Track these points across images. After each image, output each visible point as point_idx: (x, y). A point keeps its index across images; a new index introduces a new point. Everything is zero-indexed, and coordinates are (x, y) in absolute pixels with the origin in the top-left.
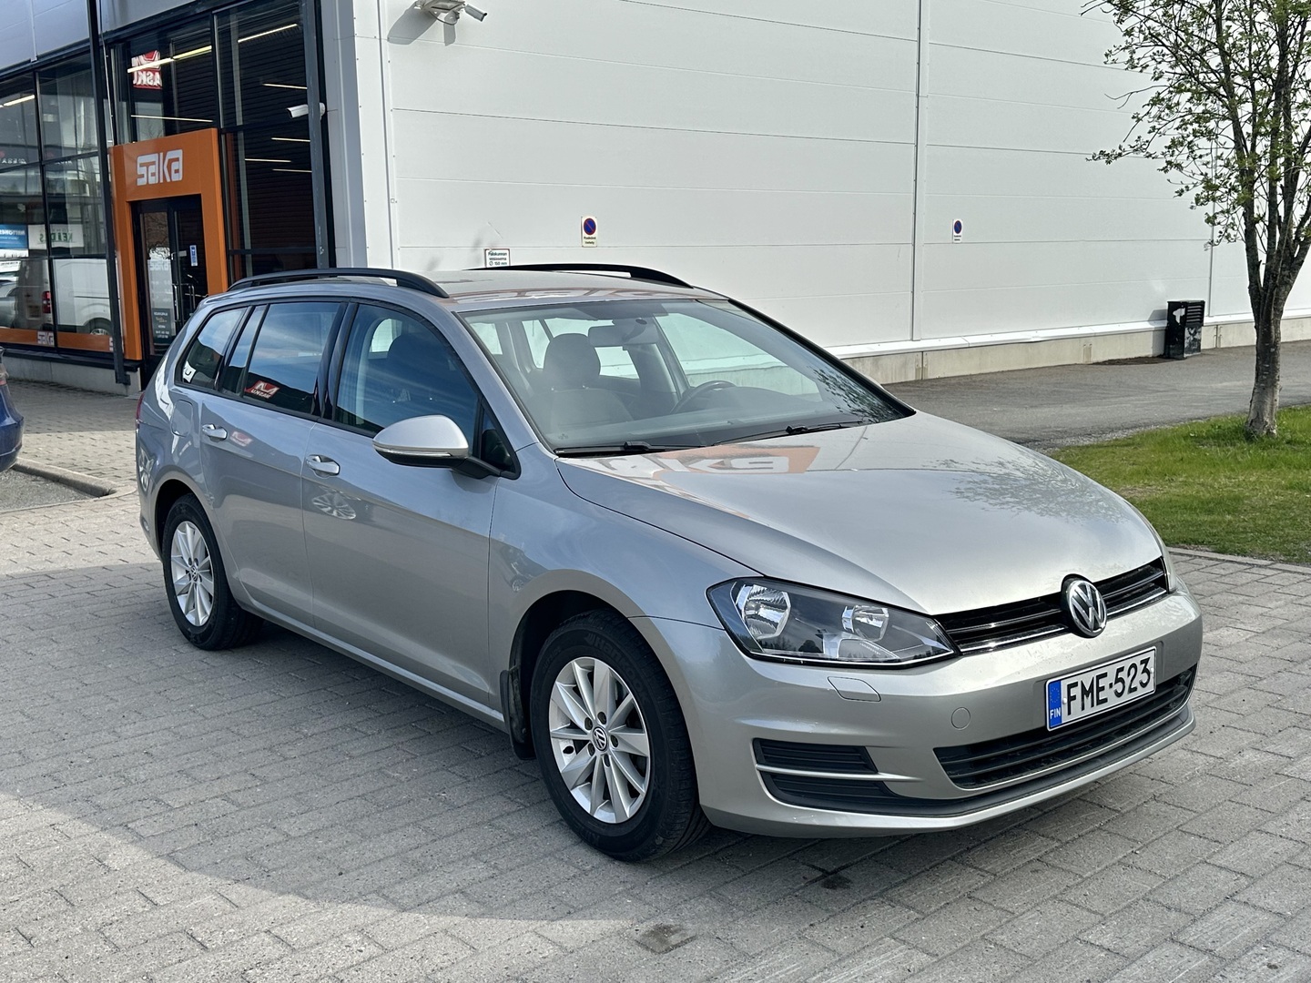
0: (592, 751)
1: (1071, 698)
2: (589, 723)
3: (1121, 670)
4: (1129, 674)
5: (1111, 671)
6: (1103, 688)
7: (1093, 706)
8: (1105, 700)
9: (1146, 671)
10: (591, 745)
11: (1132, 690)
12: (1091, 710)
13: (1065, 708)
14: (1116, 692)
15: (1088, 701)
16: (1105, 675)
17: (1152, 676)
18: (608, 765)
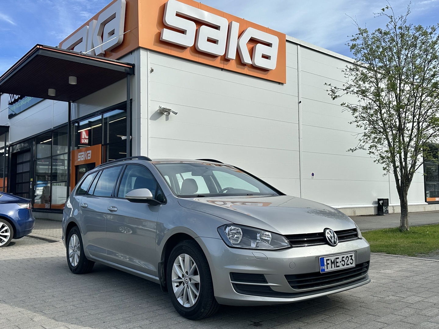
0: (184, 284)
1: (328, 264)
2: (183, 276)
3: (343, 257)
4: (346, 259)
5: (340, 257)
6: (338, 262)
7: (335, 267)
8: (339, 266)
9: (351, 259)
10: (184, 282)
11: (347, 265)
12: (334, 269)
13: (326, 267)
14: (342, 264)
15: (333, 266)
16: (338, 258)
17: (354, 261)
18: (188, 288)
